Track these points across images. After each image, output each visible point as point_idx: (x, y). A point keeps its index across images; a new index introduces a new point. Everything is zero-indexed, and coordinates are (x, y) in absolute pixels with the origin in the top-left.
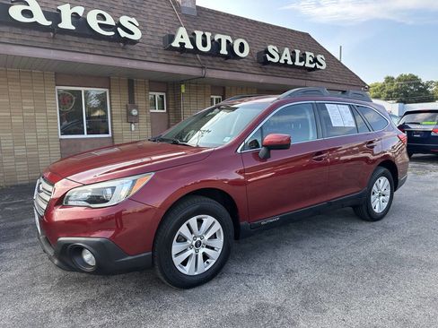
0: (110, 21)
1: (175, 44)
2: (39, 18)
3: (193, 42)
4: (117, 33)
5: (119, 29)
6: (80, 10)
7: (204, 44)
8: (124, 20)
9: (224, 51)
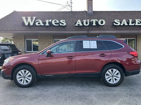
0: (58, 22)
1: (77, 25)
2: (42, 24)
3: (82, 23)
4: (59, 25)
5: (60, 24)
6: (50, 21)
7: (87, 23)
8: (61, 21)
9: (94, 24)
